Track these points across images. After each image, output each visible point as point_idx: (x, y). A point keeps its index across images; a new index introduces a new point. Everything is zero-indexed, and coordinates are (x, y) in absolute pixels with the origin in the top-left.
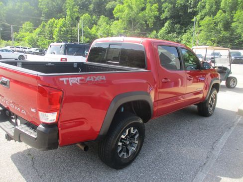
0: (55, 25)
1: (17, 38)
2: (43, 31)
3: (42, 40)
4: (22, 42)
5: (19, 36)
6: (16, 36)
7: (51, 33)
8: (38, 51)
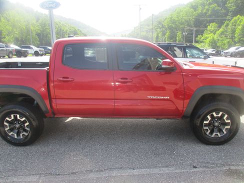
0: (238, 22)
1: (201, 40)
2: (226, 31)
3: (222, 41)
4: (202, 44)
5: (203, 38)
6: (201, 38)
7: (233, 32)
8: (214, 52)
